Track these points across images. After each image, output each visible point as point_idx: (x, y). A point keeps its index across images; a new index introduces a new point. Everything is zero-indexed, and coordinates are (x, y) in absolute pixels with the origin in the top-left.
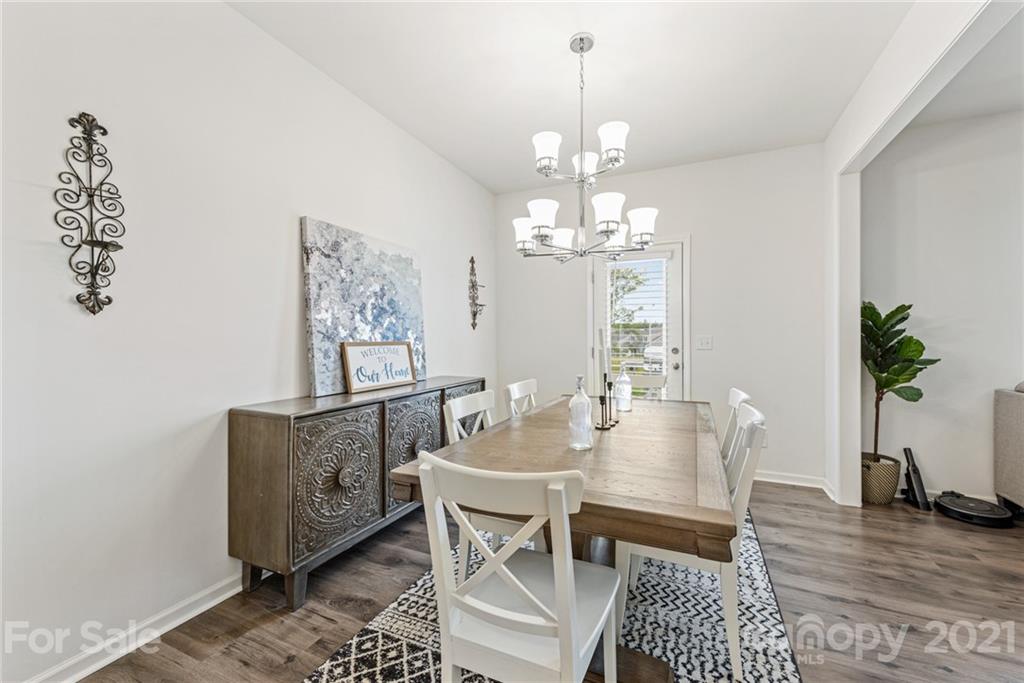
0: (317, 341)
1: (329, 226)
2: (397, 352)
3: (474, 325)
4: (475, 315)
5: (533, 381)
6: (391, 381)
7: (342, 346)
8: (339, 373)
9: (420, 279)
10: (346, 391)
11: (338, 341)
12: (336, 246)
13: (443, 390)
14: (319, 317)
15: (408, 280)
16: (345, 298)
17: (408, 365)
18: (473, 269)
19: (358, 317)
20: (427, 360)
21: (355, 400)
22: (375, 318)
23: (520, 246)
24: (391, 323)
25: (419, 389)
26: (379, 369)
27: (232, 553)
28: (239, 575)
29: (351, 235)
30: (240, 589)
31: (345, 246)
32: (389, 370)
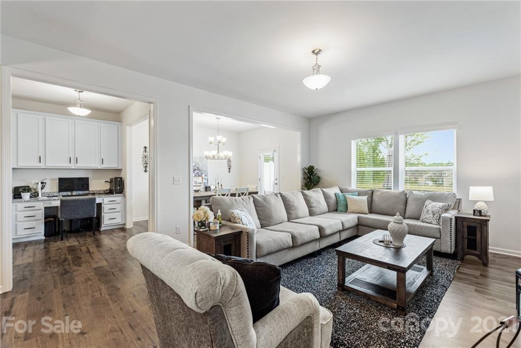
3: (229, 172)
4: (230, 169)
17: (202, 181)
32: (196, 182)
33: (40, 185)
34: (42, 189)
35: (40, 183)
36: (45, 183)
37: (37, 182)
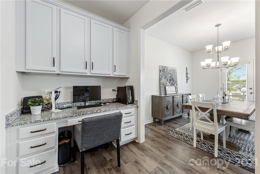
0: (162, 85)
1: (163, 66)
2: (173, 88)
3: (187, 82)
4: (187, 80)
5: (205, 94)
6: (172, 93)
7: (165, 86)
8: (165, 91)
9: (177, 73)
10: (166, 94)
11: (164, 85)
12: (164, 69)
13: (183, 95)
14: (162, 81)
15: (175, 74)
16: (165, 78)
17: (175, 90)
18: (187, 70)
19: (167, 81)
20: (178, 89)
21: (167, 95)
22: (170, 81)
23: (202, 67)
24: (172, 82)
25: (177, 95)
26: (170, 90)
27: (152, 116)
28: (153, 120)
29: (166, 67)
30: (153, 122)
31: (165, 69)
32: (172, 90)
33: (54, 95)
34: (56, 99)
35: (53, 93)
36: (60, 92)
37: (50, 91)
